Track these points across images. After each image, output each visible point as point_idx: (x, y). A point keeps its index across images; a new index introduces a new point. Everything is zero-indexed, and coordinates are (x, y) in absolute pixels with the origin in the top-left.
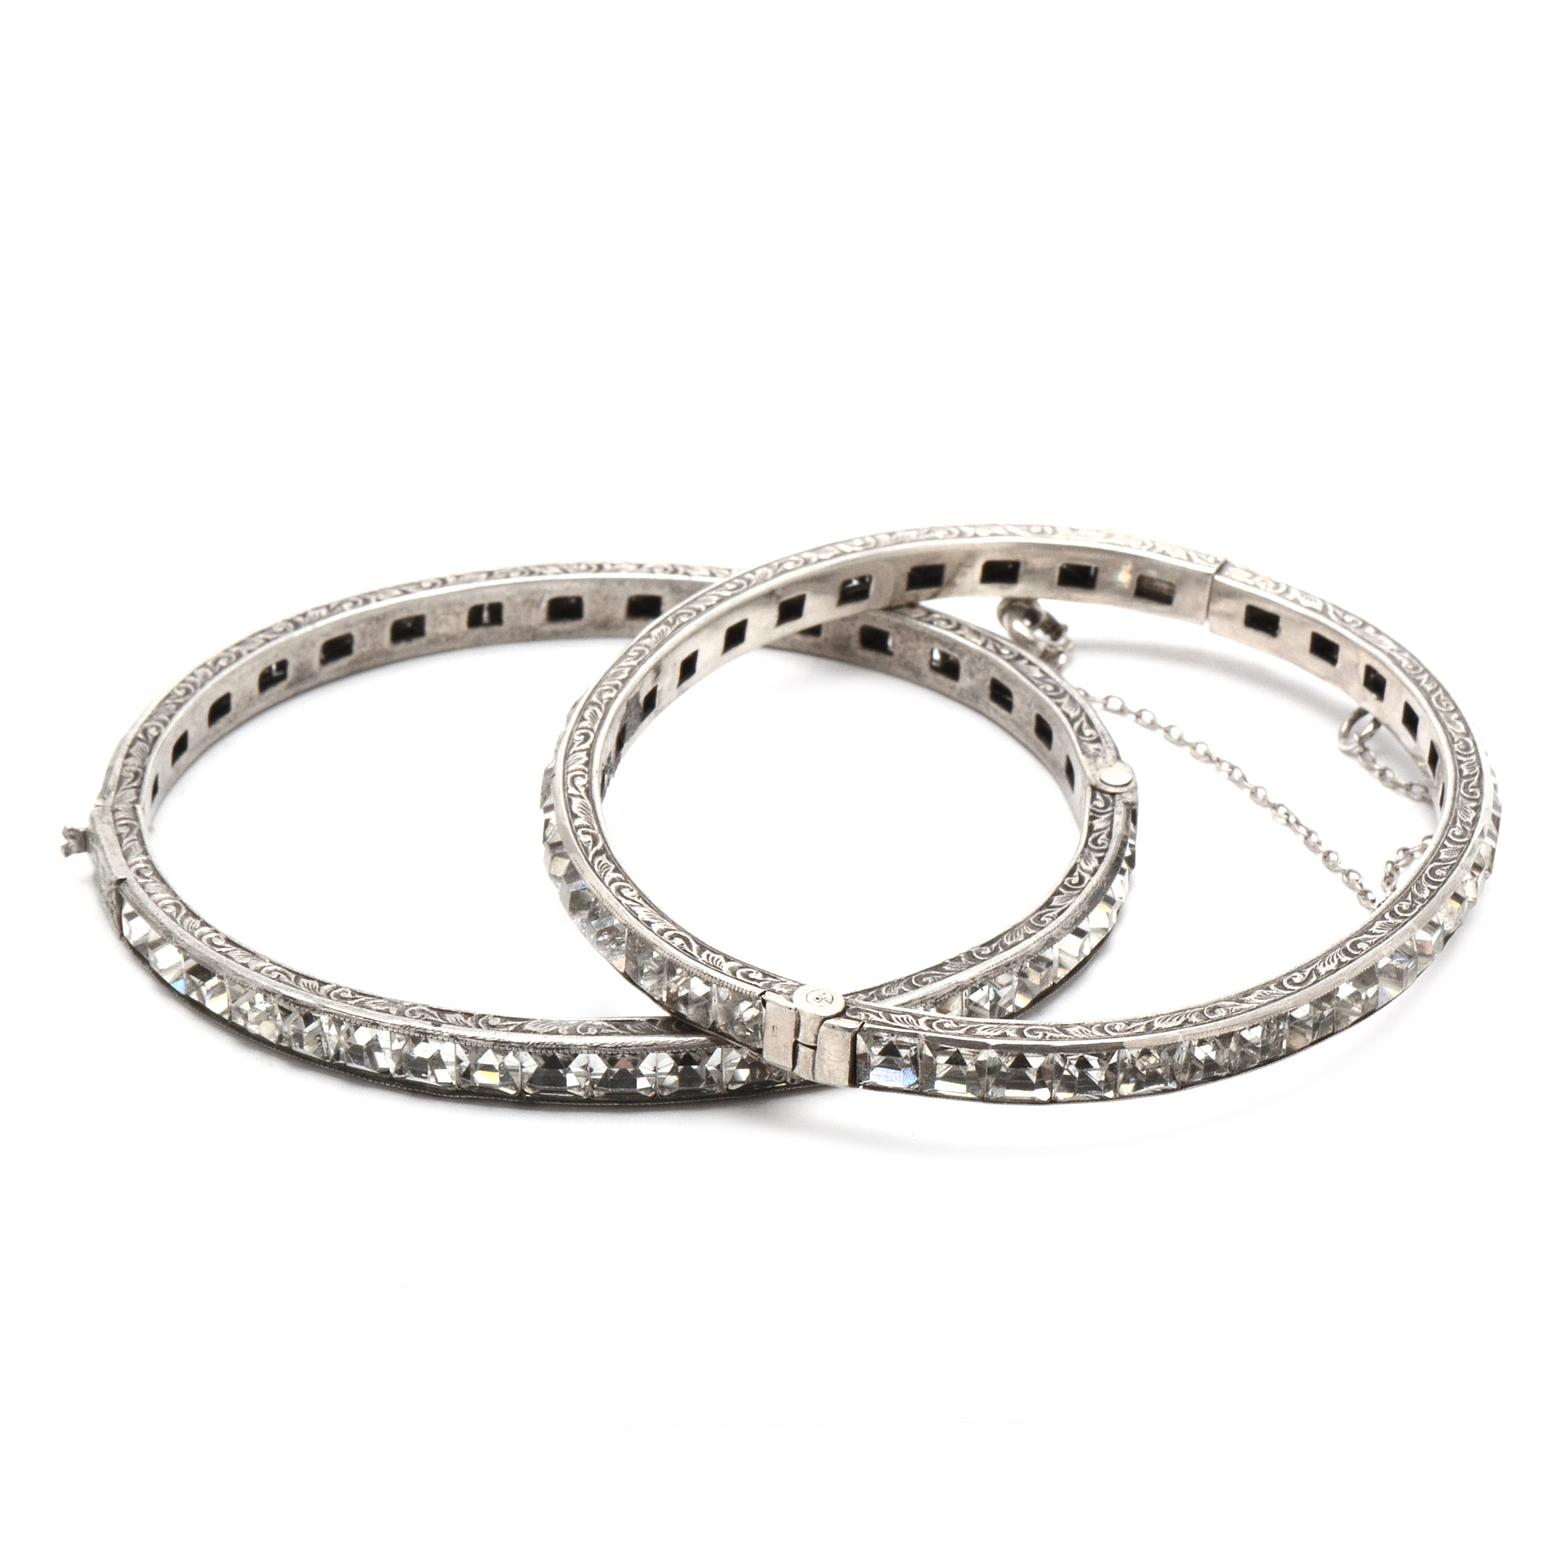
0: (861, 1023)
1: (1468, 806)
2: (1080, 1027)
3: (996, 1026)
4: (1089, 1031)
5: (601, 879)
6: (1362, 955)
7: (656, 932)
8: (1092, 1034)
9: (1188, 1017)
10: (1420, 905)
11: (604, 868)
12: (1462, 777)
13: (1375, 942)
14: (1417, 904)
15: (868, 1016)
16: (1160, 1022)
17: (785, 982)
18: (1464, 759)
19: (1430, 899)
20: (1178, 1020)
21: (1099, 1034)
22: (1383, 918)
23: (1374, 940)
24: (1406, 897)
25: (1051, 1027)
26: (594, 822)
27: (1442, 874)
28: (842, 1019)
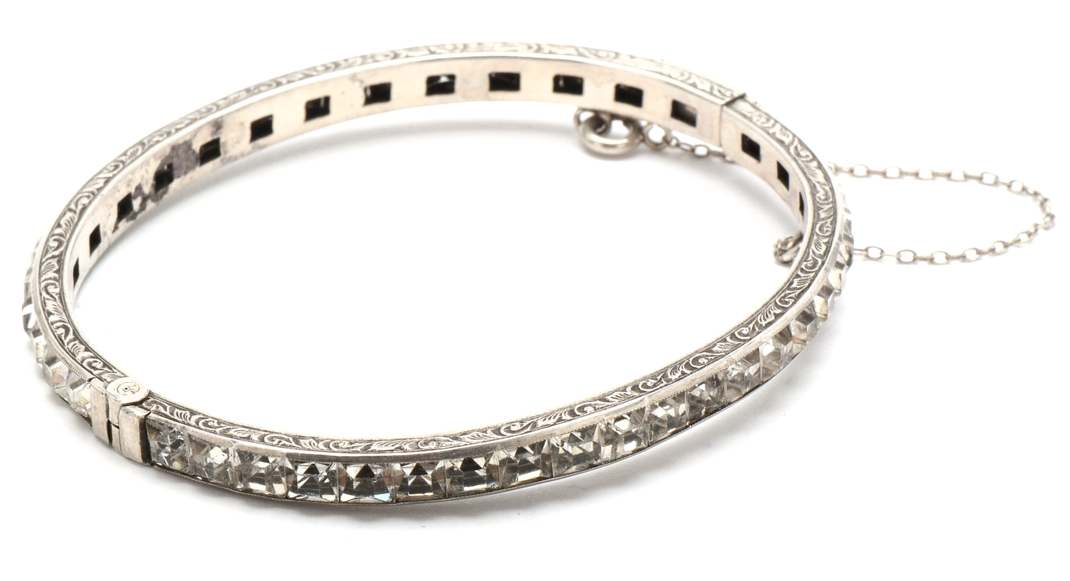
0: (149, 412)
1: (772, 312)
2: (312, 440)
3: (247, 430)
4: (316, 444)
5: (39, 274)
6: (582, 416)
7: (50, 322)
8: (318, 446)
9: (403, 445)
10: (665, 383)
11: (50, 267)
12: (788, 288)
13: (601, 408)
14: (662, 383)
15: (158, 407)
16: (377, 446)
17: (116, 373)
18: (802, 275)
19: (676, 381)
20: (393, 446)
21: (325, 449)
22: (625, 390)
23: (601, 406)
24: (657, 376)
25: (288, 436)
26: (70, 232)
27: (704, 363)
28: (137, 408)
